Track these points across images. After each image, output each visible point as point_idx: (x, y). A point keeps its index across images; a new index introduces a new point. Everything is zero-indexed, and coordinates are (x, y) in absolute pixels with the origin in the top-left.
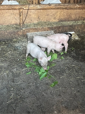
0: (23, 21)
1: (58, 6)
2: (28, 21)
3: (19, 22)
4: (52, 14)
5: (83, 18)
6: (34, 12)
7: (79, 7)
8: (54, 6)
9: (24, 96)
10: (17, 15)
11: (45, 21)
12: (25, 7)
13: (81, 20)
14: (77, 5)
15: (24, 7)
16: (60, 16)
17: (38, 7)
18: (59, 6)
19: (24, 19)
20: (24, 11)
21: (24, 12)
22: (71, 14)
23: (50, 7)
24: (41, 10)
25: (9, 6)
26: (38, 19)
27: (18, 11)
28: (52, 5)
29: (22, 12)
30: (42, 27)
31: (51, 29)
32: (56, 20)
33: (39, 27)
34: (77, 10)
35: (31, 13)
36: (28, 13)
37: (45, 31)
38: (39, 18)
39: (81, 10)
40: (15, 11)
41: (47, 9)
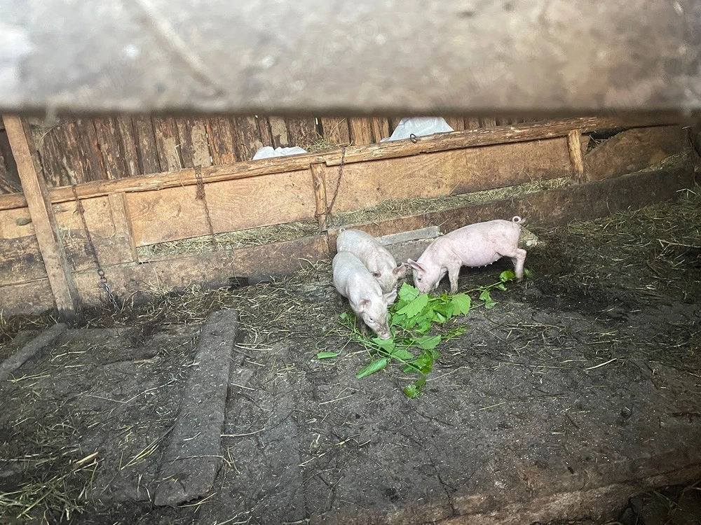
0: (326, 204)
1: (445, 140)
2: (343, 205)
3: (315, 210)
4: (426, 169)
5: (541, 173)
6: (363, 172)
7: (522, 135)
8: (431, 141)
9: (361, 440)
10: (305, 188)
11: (405, 197)
12: (330, 156)
13: (536, 179)
14: (512, 128)
15: (326, 158)
16: (455, 175)
17: (375, 152)
18: (449, 140)
19: (330, 197)
20: (327, 170)
21: (327, 176)
22: (494, 162)
23: (416, 145)
24: (387, 161)
25: (276, 160)
26: (378, 194)
27: (306, 175)
28: (423, 139)
29: (322, 175)
30: (395, 218)
31: (430, 220)
32: (441, 189)
33: (384, 219)
34: (515, 145)
35: (353, 175)
36: (343, 177)
37: (408, 229)
38: (382, 188)
39: (531, 144)
40: (298, 175)
41: (405, 154)
